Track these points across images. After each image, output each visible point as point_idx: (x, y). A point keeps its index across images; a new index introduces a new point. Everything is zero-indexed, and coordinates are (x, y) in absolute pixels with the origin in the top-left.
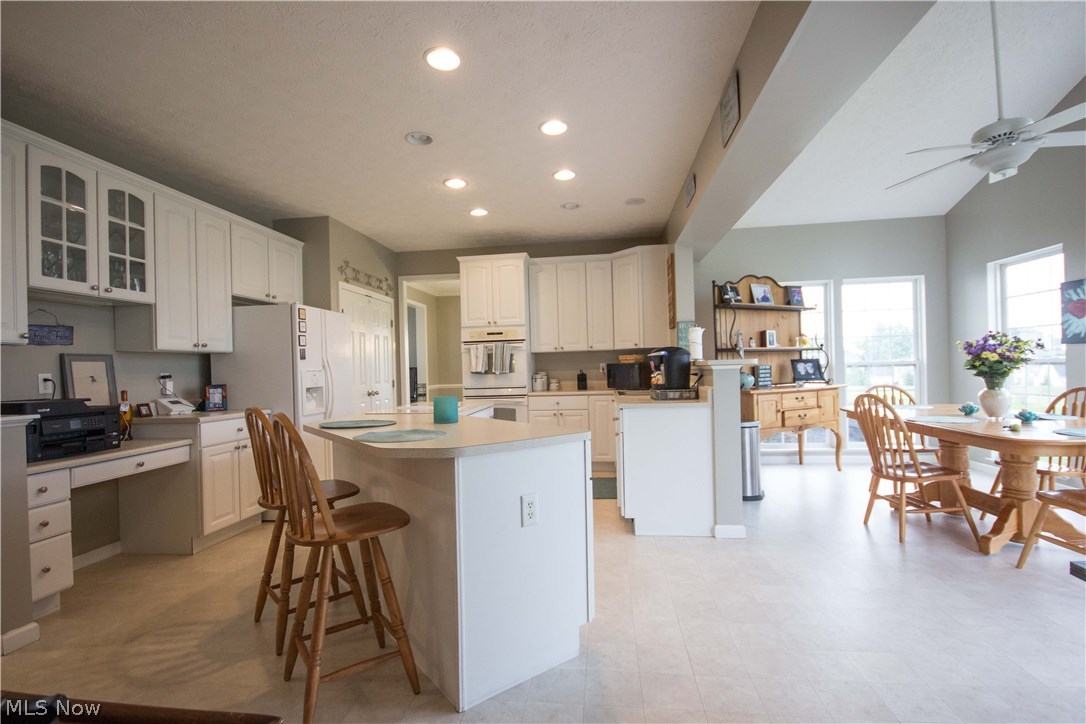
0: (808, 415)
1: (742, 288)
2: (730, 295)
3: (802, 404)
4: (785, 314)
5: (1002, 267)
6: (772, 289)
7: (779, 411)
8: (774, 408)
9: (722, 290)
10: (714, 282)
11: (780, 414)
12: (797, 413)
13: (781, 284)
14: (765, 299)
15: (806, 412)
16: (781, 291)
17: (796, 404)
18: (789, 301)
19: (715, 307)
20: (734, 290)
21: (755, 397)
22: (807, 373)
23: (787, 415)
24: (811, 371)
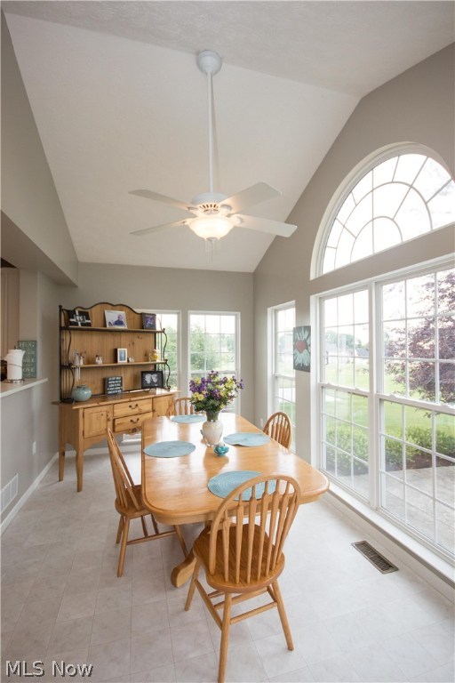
0: (140, 420)
1: (94, 313)
2: (78, 318)
3: (136, 410)
4: (141, 335)
5: (276, 311)
6: (127, 315)
7: (108, 420)
8: (104, 418)
9: (71, 314)
10: (60, 307)
11: (110, 423)
12: (129, 419)
13: (136, 310)
14: (119, 322)
15: (139, 416)
16: (137, 317)
17: (130, 411)
18: (145, 326)
19: (61, 329)
20: (85, 314)
21: (81, 412)
22: (152, 381)
23: (117, 422)
24: (155, 380)
